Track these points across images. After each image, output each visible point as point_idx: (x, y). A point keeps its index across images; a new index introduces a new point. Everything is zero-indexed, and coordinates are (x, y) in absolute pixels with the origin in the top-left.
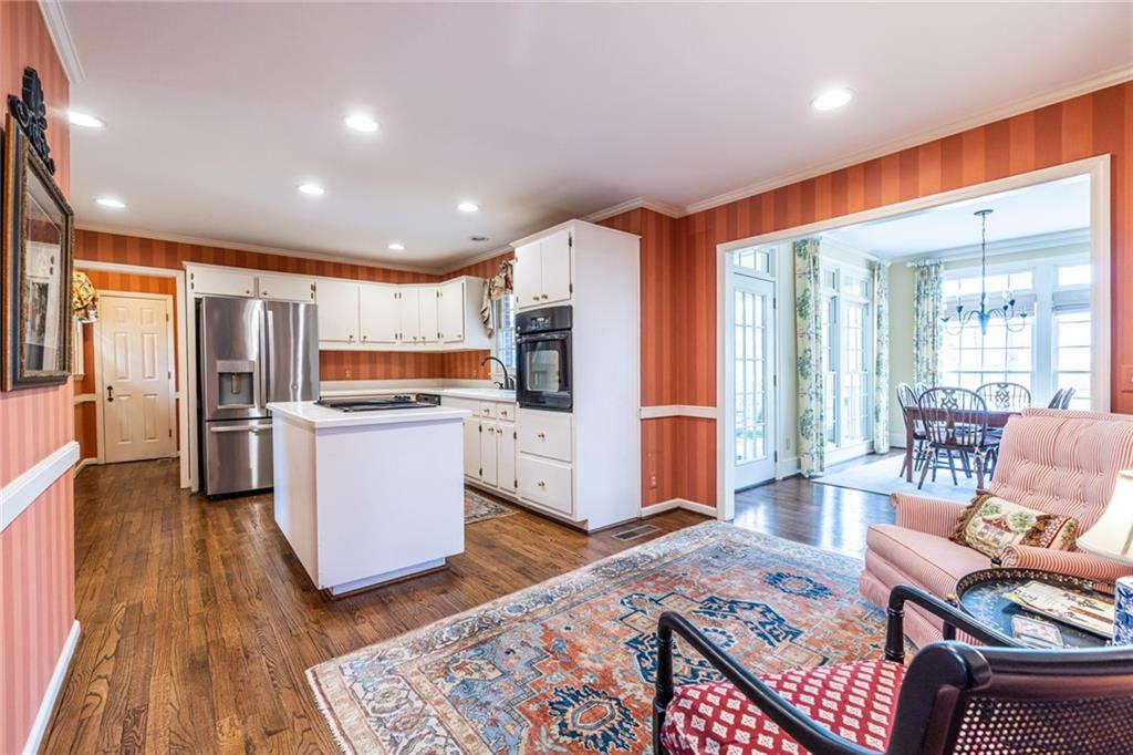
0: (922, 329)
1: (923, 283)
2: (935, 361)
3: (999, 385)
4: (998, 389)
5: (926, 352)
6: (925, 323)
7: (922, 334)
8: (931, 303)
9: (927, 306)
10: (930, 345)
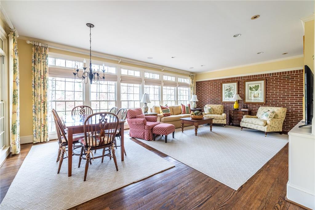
0: (37, 79)
1: (37, 55)
2: (45, 96)
3: (81, 107)
4: (81, 109)
5: (40, 91)
6: (39, 76)
7: (38, 82)
8: (42, 66)
9: (40, 67)
10: (43, 87)
